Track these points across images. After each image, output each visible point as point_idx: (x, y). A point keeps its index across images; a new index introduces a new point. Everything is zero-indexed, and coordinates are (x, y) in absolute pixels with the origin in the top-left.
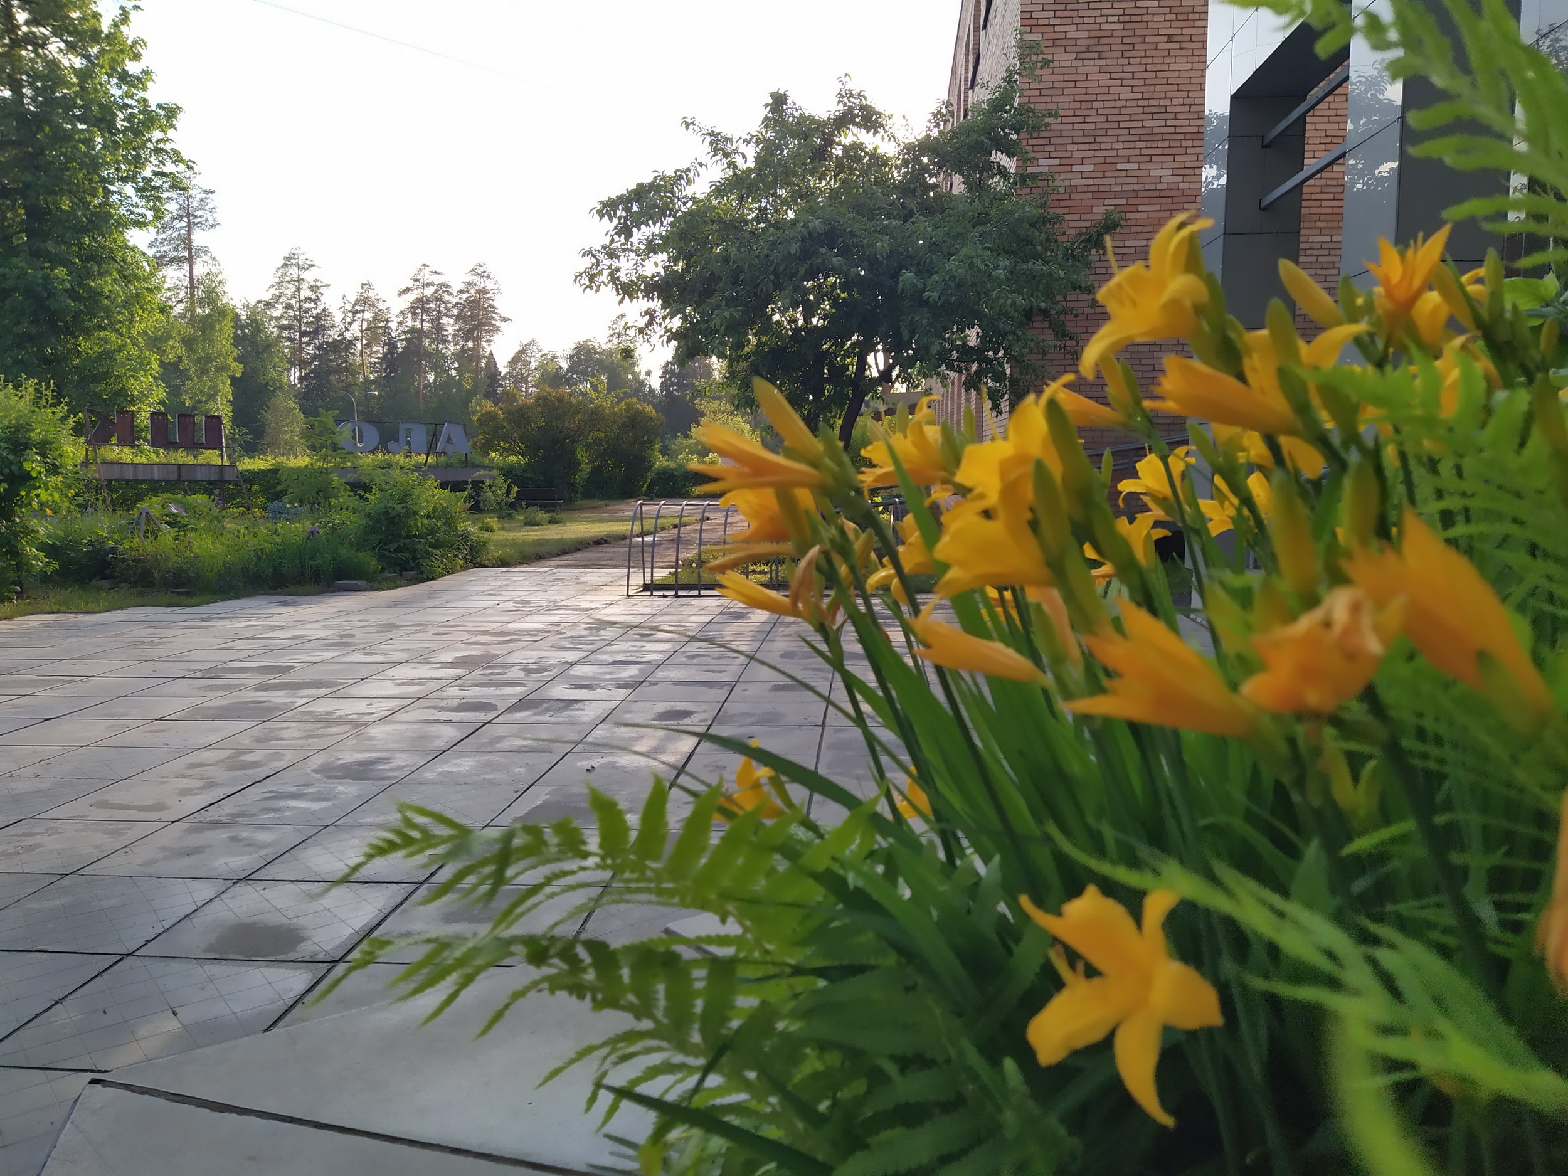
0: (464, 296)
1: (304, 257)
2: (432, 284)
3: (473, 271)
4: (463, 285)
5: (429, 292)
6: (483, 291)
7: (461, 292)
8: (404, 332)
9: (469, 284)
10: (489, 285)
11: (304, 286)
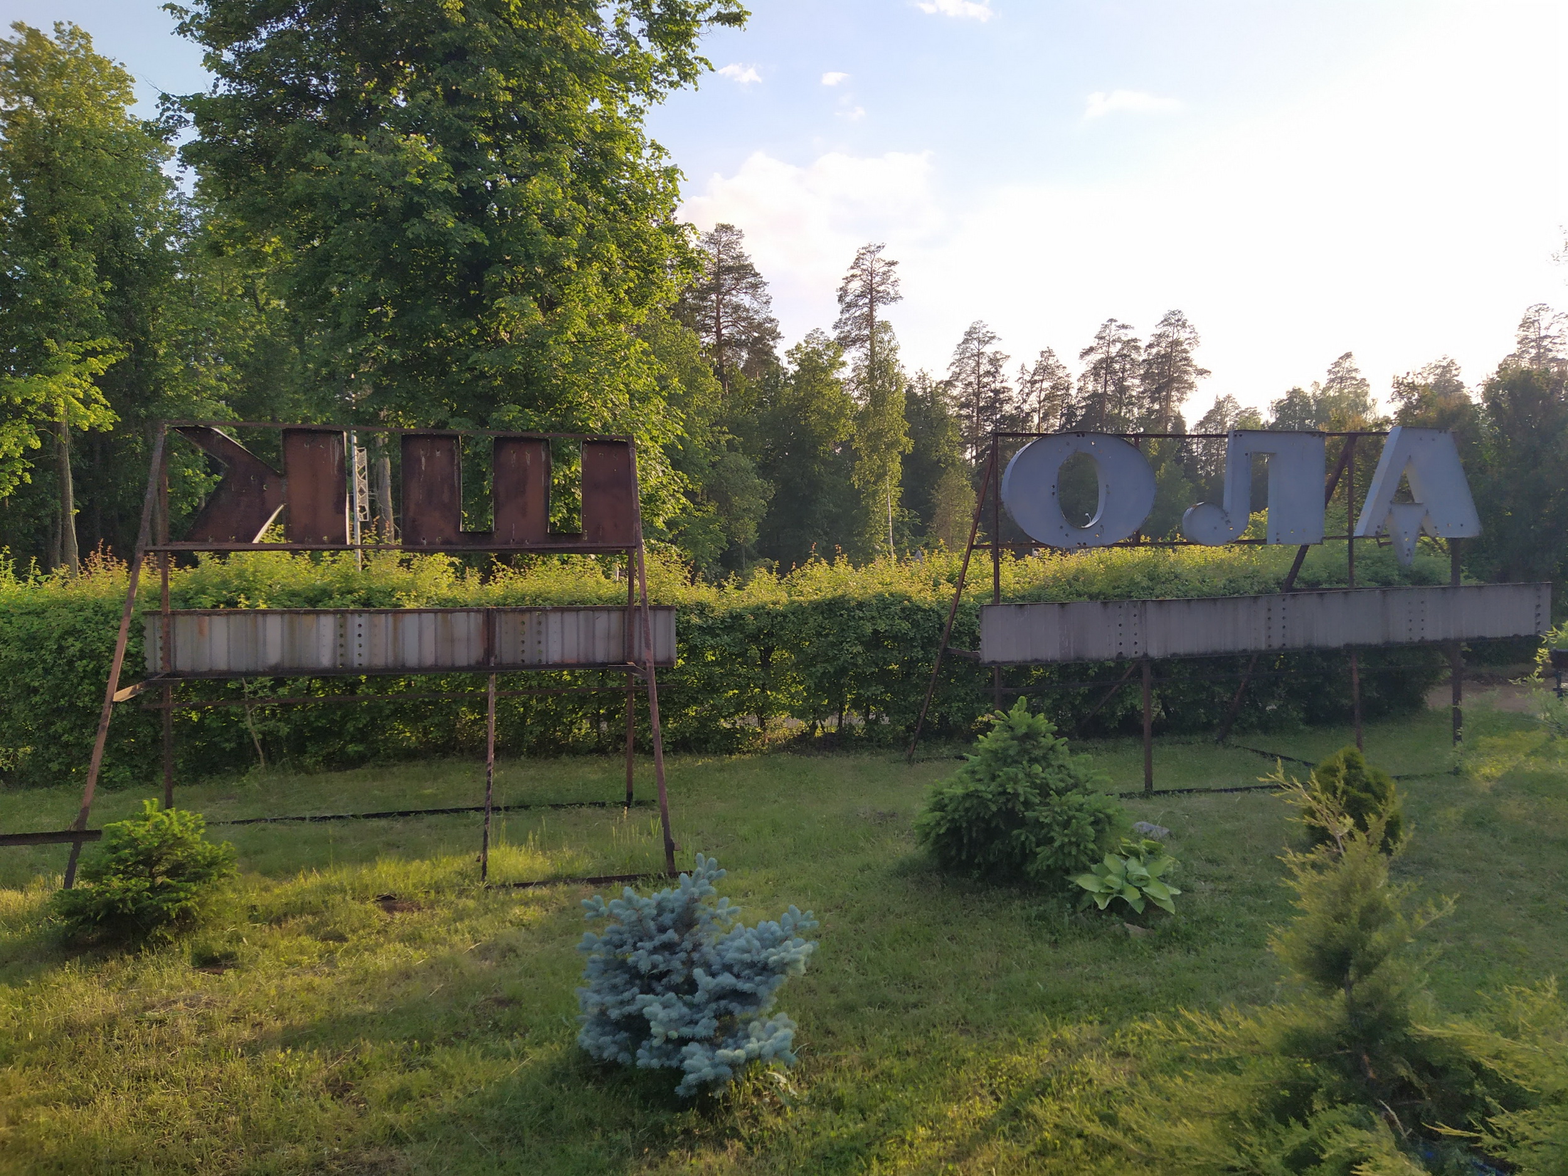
0: (1154, 351)
1: (984, 330)
2: (1119, 340)
3: (1166, 322)
4: (1153, 338)
5: (1114, 350)
6: (1176, 343)
7: (1150, 346)
8: (1084, 399)
9: (1160, 336)
10: (1183, 335)
11: (984, 361)
